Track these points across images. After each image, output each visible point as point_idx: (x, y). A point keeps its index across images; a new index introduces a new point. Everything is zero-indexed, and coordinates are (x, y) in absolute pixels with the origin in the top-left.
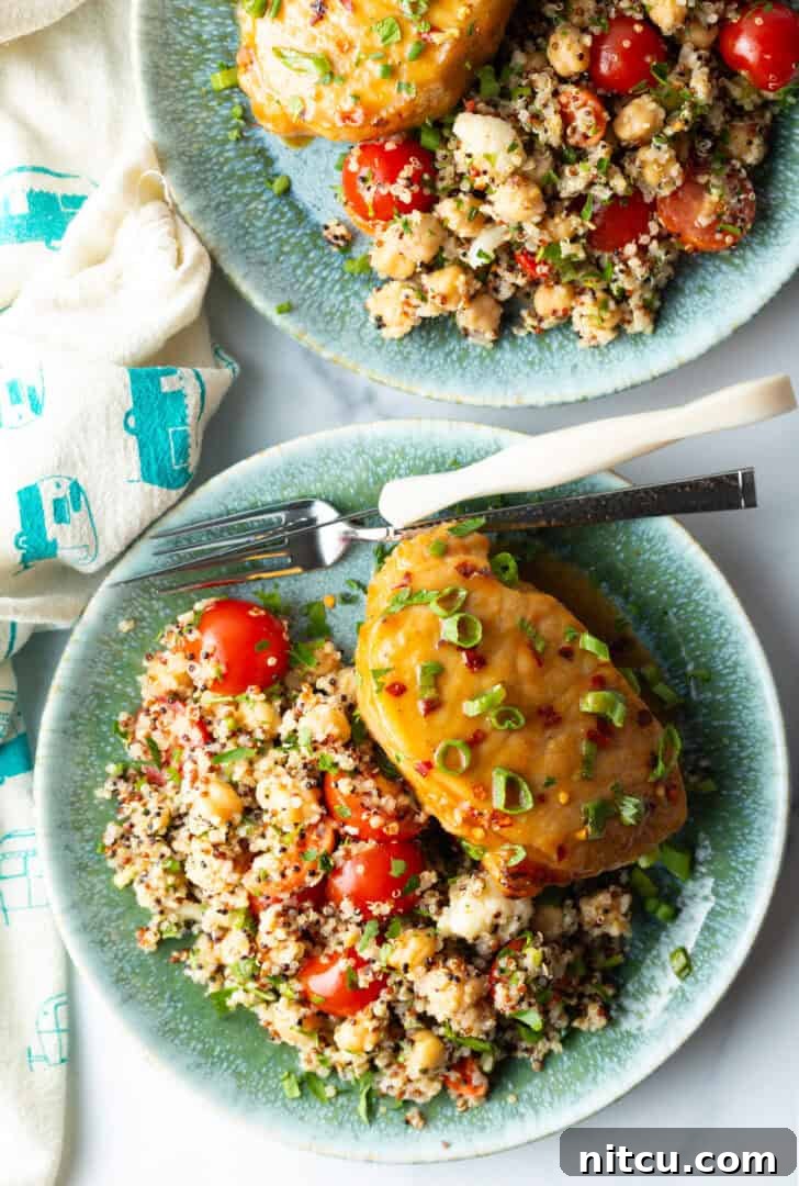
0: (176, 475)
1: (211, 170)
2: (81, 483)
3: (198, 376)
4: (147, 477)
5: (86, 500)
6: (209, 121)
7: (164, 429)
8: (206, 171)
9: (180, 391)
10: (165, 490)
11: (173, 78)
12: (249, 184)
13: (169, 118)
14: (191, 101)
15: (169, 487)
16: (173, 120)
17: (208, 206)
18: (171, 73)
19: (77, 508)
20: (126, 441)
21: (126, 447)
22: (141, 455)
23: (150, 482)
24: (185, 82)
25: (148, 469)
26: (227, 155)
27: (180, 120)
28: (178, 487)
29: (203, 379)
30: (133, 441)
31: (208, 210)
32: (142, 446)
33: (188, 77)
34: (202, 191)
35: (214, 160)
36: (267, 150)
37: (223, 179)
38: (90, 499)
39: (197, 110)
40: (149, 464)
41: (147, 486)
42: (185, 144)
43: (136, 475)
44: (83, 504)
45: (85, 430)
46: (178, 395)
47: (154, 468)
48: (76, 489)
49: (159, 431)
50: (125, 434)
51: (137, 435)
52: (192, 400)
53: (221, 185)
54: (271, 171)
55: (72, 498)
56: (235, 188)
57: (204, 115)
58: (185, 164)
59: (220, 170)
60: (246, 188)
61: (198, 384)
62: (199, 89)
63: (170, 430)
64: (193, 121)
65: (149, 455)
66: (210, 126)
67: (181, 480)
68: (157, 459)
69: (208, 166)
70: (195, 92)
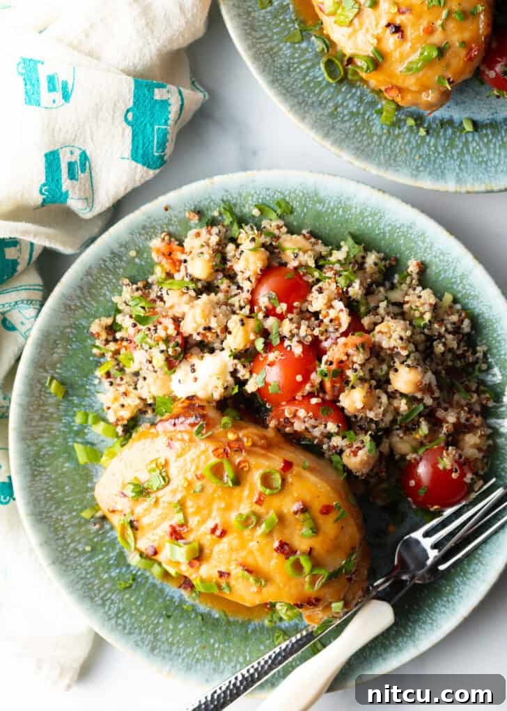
0: (155, 159)
1: (436, 158)
2: (88, 153)
3: (180, 93)
4: (134, 157)
5: (90, 166)
6: (405, 140)
7: (152, 125)
8: (435, 162)
9: (166, 101)
10: (145, 168)
11: (369, 144)
12: (457, 143)
13: (392, 161)
14: (388, 144)
15: (149, 167)
16: (395, 161)
17: (458, 174)
18: (366, 143)
19: (83, 171)
20: (124, 130)
21: (123, 135)
22: (133, 140)
23: (136, 161)
24: (375, 138)
25: (136, 153)
26: (431, 144)
27: (396, 156)
28: (155, 169)
29: (184, 95)
30: (129, 130)
31: (461, 176)
32: (134, 135)
33: (373, 135)
34: (446, 172)
35: (431, 153)
36: (443, 119)
37: (445, 155)
38: (93, 165)
39: (395, 143)
40: (137, 148)
41: (134, 163)
42: (412, 163)
43: (128, 153)
44: (88, 168)
45: (97, 116)
46: (165, 103)
47: (140, 152)
48: (84, 157)
49: (148, 126)
50: (124, 124)
51: (132, 126)
52: (174, 109)
53: (448, 159)
54: (457, 125)
55: (81, 163)
56: (454, 152)
57: (400, 141)
58: (425, 170)
59: (439, 153)
60: (457, 146)
61: (180, 98)
62: (383, 134)
63: (156, 127)
64: (401, 149)
65: (138, 141)
66: (409, 142)
67: (158, 163)
68: (144, 144)
69: (432, 158)
70: (384, 137)
